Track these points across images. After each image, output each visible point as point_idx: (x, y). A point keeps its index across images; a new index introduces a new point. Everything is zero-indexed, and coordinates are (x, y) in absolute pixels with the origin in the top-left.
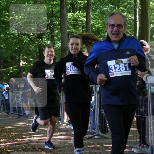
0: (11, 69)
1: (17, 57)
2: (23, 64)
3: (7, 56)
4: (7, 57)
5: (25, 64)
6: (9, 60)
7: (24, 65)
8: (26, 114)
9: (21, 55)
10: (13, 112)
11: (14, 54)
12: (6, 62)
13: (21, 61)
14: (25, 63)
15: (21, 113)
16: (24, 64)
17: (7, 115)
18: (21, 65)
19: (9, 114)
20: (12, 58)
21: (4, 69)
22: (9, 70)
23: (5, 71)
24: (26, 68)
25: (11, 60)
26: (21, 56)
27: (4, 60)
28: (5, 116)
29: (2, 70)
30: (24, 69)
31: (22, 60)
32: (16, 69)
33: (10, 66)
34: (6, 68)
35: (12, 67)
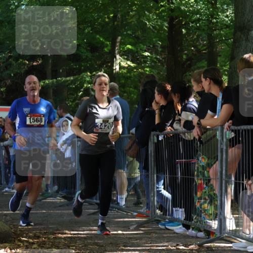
0: (88, 79)
2: (121, 67)
5: (129, 66)
7: (125, 71)
8: (118, 204)
9: (119, 39)
11: (100, 36)
13: (118, 57)
14: (129, 63)
16: (124, 68)
17: (67, 205)
18: (116, 68)
20: (94, 48)
21: (68, 78)
22: (83, 82)
24: (130, 78)
25: (89, 55)
26: (118, 44)
28: (60, 206)
29: (64, 79)
31: (121, 56)
34: (74, 75)
35: (91, 73)
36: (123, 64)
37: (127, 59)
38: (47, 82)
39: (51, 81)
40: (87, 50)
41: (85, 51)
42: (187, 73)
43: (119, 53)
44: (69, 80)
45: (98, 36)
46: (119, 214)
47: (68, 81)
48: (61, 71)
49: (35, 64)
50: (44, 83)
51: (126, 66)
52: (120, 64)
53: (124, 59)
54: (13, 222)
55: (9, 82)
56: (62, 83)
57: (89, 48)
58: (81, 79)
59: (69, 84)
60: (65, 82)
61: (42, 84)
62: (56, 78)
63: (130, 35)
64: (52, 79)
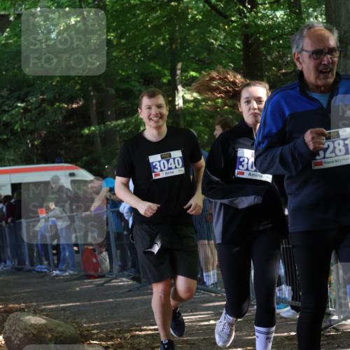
1: (165, 75)
2: (185, 101)
3: (130, 72)
4: (129, 77)
5: (195, 99)
7: (191, 105)
8: (204, 283)
9: (179, 65)
11: (155, 63)
12: (126, 94)
13: (180, 87)
14: (195, 95)
16: (189, 102)
18: (179, 102)
20: (148, 79)
21: (119, 122)
23: (125, 126)
24: (198, 113)
26: (179, 72)
27: (117, 90)
28: (129, 291)
29: (114, 123)
30: (188, 118)
31: (183, 86)
34: (125, 116)
36: (188, 97)
38: (93, 128)
39: (97, 126)
40: (139, 82)
41: (137, 84)
43: (181, 83)
44: (121, 124)
45: (152, 64)
46: (206, 296)
47: (119, 125)
48: (109, 113)
49: (75, 106)
50: (89, 130)
51: (192, 98)
52: (183, 97)
53: (188, 90)
54: (75, 319)
55: (44, 133)
56: (112, 128)
57: (142, 80)
58: (136, 121)
59: (121, 129)
60: (116, 126)
61: (86, 131)
62: (104, 123)
63: (193, 58)
64: (99, 124)
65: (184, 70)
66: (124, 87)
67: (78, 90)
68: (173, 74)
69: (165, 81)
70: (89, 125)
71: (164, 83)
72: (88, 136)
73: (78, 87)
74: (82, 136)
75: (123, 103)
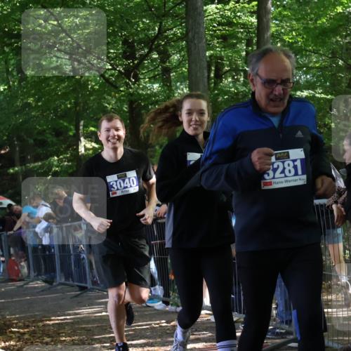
0: (55, 163)
1: (71, 130)
2: (86, 149)
3: (45, 127)
4: (44, 131)
5: (94, 147)
6: (50, 138)
7: (91, 152)
9: (82, 123)
10: (63, 280)
11: (64, 121)
12: (42, 144)
13: (82, 139)
14: (94, 145)
15: (86, 283)
16: (89, 149)
17: (49, 289)
18: (82, 150)
19: (54, 284)
20: (59, 133)
21: (36, 164)
22: (51, 166)
23: (41, 167)
25: (55, 139)
26: (81, 127)
27: (35, 140)
28: (43, 291)
29: (32, 165)
31: (85, 138)
32: (68, 162)
33: (53, 156)
34: (41, 160)
35: (58, 157)
36: (89, 146)
37: (92, 141)
38: (16, 168)
39: (20, 168)
40: (52, 135)
41: (50, 136)
42: (149, 149)
43: (83, 135)
44: (38, 165)
45: (61, 121)
47: (36, 167)
48: (29, 158)
50: (13, 169)
51: (91, 147)
52: (85, 146)
53: (89, 141)
56: (31, 168)
57: (54, 133)
58: (49, 163)
59: (38, 169)
60: (33, 167)
61: (12, 171)
62: (25, 165)
63: (93, 117)
64: (21, 165)
65: (85, 126)
66: (40, 138)
67: (6, 140)
68: (77, 129)
69: (71, 134)
70: (13, 166)
71: (70, 136)
72: (12, 174)
73: (5, 138)
74: (8, 174)
75: (40, 151)
